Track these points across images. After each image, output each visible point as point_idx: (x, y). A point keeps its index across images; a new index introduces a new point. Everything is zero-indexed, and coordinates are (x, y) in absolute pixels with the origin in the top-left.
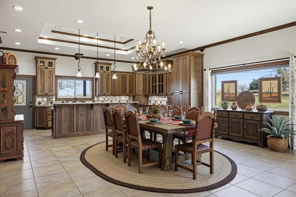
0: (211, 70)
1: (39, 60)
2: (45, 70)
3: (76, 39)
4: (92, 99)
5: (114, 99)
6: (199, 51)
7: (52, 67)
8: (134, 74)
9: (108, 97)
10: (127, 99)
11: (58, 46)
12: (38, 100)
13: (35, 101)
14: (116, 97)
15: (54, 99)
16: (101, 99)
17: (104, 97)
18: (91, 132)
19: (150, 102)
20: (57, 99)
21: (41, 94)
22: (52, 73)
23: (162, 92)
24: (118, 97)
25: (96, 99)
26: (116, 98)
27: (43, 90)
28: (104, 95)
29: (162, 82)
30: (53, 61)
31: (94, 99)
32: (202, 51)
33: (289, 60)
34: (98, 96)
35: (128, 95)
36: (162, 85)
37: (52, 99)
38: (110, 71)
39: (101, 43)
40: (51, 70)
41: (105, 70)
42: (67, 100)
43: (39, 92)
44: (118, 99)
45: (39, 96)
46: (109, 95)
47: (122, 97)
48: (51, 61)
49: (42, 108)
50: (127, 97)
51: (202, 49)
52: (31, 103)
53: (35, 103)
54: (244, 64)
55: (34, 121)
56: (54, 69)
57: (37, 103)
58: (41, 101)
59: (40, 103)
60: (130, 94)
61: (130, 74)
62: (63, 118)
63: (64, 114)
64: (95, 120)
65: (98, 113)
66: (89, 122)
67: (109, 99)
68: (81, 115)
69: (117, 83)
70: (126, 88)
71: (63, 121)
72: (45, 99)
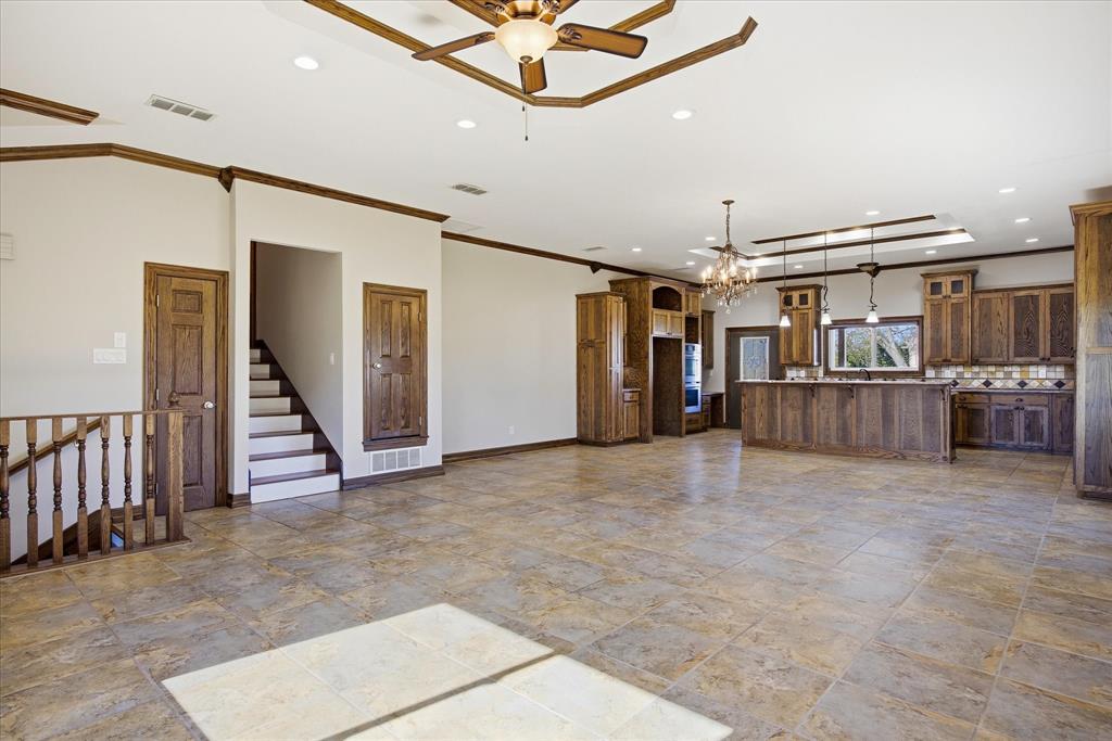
3: (819, 241)
4: (921, 373)
5: (1000, 375)
10: (1062, 376)
12: (790, 373)
14: (1006, 369)
15: (821, 372)
16: (949, 373)
17: (960, 369)
18: (814, 447)
20: (827, 372)
21: (787, 361)
22: (806, 316)
24: (1014, 369)
25: (930, 373)
26: (1005, 373)
27: (790, 356)
28: (946, 362)
31: (924, 374)
34: (935, 367)
35: (1046, 361)
38: (966, 293)
39: (879, 233)
41: (949, 293)
44: (1016, 375)
46: (977, 364)
48: (804, 292)
50: (1061, 368)
56: (810, 309)
58: (795, 375)
60: (1053, 359)
61: (1055, 291)
62: (757, 408)
63: (758, 402)
64: (822, 422)
65: (832, 405)
66: (809, 423)
67: (978, 373)
68: (792, 406)
69: (996, 325)
70: (1037, 340)
71: (757, 416)
72: (803, 373)
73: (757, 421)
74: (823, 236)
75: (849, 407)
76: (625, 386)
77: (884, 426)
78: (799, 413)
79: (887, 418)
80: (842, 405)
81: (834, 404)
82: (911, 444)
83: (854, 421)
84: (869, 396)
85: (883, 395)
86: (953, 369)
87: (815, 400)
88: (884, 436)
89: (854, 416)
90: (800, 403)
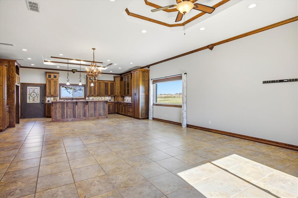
0: (152, 80)
1: (48, 74)
2: (52, 80)
4: (85, 98)
5: (100, 99)
6: (147, 68)
7: (56, 78)
8: (114, 82)
9: (96, 97)
10: (110, 99)
11: (58, 66)
12: (48, 99)
13: (46, 100)
14: (102, 97)
16: (91, 98)
17: (93, 97)
18: (76, 119)
19: (125, 100)
20: (60, 98)
21: (49, 95)
22: (56, 82)
23: (129, 94)
24: (103, 97)
27: (50, 93)
28: (92, 96)
29: (129, 87)
30: (57, 75)
32: (149, 68)
33: (182, 76)
34: (88, 97)
35: (109, 96)
36: (129, 89)
37: (57, 98)
38: (96, 80)
40: (56, 80)
42: (67, 99)
43: (47, 94)
44: (103, 99)
45: (48, 97)
46: (96, 96)
47: (106, 97)
49: (49, 104)
50: (110, 97)
51: (148, 66)
52: (43, 101)
53: (45, 101)
54: (166, 77)
55: (45, 113)
56: (58, 79)
57: (47, 101)
58: (49, 100)
59: (49, 101)
60: (111, 95)
61: (111, 82)
62: (57, 110)
63: (58, 108)
64: (79, 112)
65: (81, 107)
66: (75, 113)
67: (97, 98)
68: (69, 108)
69: (101, 88)
70: (108, 91)
71: (57, 112)
72: (52, 99)
73: (57, 114)
74: (80, 61)
75: (86, 107)
76: (7, 105)
77: (94, 111)
78: (72, 110)
79: (95, 109)
80: (84, 107)
81: (82, 107)
82: (100, 115)
83: (87, 111)
84: (91, 104)
85: (94, 104)
86: (92, 97)
87: (77, 106)
88: (94, 114)
89: (87, 110)
90: (72, 107)
